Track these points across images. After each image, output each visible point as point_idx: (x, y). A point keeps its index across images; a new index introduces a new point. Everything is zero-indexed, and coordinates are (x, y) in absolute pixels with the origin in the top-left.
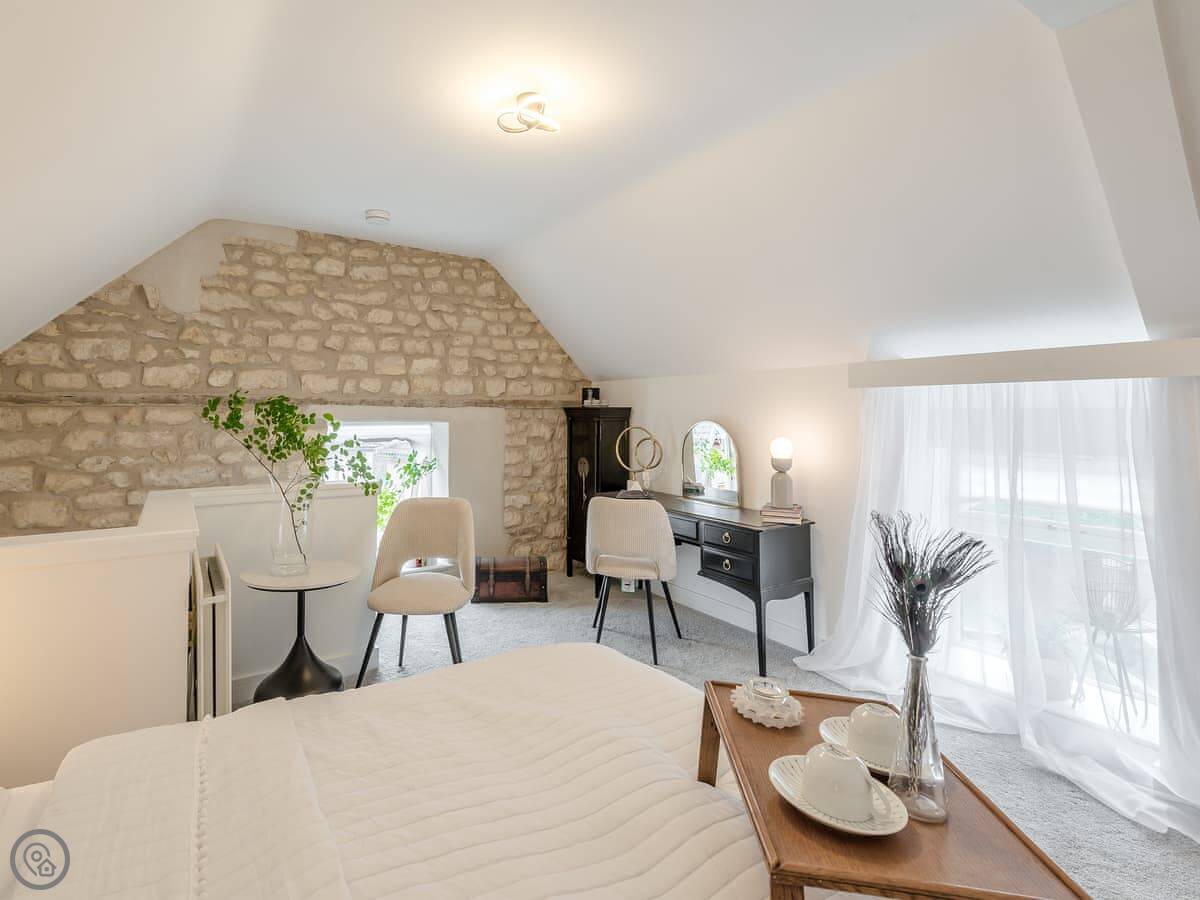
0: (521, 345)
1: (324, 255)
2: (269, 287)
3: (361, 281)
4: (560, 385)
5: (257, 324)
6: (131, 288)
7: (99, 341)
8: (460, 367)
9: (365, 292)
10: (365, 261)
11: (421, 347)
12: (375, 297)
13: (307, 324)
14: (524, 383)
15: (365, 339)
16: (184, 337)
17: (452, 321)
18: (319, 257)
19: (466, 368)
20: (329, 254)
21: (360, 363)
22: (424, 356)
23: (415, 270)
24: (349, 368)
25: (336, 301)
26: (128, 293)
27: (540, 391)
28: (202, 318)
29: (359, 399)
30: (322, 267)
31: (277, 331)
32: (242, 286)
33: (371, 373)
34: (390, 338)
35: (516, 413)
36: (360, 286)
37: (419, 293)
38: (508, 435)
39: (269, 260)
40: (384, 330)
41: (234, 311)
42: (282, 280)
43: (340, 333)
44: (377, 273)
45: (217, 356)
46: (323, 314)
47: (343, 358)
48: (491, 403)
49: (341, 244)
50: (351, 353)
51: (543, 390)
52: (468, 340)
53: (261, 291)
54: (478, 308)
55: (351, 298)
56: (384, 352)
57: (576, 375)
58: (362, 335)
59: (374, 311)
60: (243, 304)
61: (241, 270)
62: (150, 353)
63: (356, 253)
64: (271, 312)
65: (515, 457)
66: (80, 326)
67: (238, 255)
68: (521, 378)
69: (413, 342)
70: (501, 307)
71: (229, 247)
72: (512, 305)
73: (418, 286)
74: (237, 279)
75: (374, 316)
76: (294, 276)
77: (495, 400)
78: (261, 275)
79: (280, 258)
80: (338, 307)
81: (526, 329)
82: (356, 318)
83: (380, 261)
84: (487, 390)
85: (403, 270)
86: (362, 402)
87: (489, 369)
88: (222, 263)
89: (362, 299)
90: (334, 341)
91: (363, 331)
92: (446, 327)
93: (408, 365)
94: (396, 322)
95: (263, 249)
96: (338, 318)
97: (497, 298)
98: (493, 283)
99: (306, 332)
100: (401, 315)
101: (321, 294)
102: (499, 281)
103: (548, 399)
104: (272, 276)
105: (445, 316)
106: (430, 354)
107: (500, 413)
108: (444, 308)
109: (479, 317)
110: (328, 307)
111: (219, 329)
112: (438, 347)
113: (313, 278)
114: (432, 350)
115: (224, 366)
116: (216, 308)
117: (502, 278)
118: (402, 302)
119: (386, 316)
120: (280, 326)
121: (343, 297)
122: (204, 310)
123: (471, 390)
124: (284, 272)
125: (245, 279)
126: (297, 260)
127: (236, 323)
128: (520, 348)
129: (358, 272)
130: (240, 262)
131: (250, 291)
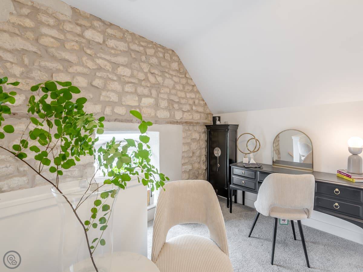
0: (188, 95)
1: (90, 27)
2: (52, 40)
3: (113, 48)
4: (202, 115)
5: (43, 64)
8: (164, 104)
9: (116, 55)
10: (114, 37)
11: (146, 91)
12: (121, 60)
13: (80, 69)
14: (189, 114)
15: (116, 83)
17: (160, 79)
18: (87, 28)
19: (166, 105)
20: (93, 27)
21: (114, 98)
22: (147, 96)
23: (142, 48)
24: (107, 100)
25: (99, 58)
27: (195, 118)
29: (114, 118)
30: (89, 34)
31: (58, 71)
33: (120, 103)
34: (130, 85)
35: (187, 128)
36: (113, 51)
37: (144, 62)
38: (183, 138)
40: (127, 79)
41: (24, 52)
42: (62, 37)
43: (101, 77)
44: (122, 46)
46: (90, 64)
47: (104, 93)
48: (177, 123)
49: (100, 23)
50: (108, 91)
51: (197, 117)
52: (167, 90)
54: (171, 75)
55: (108, 57)
56: (127, 92)
57: (208, 111)
58: (114, 80)
59: (121, 67)
60: (32, 48)
63: (110, 31)
64: (54, 57)
65: (186, 148)
68: (188, 111)
69: (142, 88)
70: (181, 76)
72: (185, 76)
73: (143, 58)
74: (26, 28)
75: (121, 71)
76: (69, 36)
77: (178, 121)
78: (45, 30)
80: (99, 61)
81: (190, 88)
82: (110, 70)
83: (123, 39)
84: (176, 116)
85: (134, 47)
86: (115, 120)
87: (176, 106)
89: (113, 59)
90: (97, 82)
91: (115, 78)
92: (157, 82)
93: (140, 101)
94: (132, 76)
96: (100, 69)
97: (178, 71)
98: (177, 63)
99: (80, 74)
100: (135, 72)
101: (89, 52)
102: (180, 63)
103: (198, 121)
104: (54, 33)
105: (157, 76)
106: (150, 96)
107: (180, 127)
108: (156, 72)
109: (172, 79)
110: (93, 61)
112: (154, 92)
113: (84, 41)
114: (151, 94)
115: (18, 91)
117: (181, 62)
118: (136, 65)
119: (127, 72)
120: (61, 68)
121: (103, 56)
123: (169, 116)
124: (63, 31)
125: (32, 30)
126: (72, 26)
128: (188, 97)
129: (112, 43)
131: (37, 40)
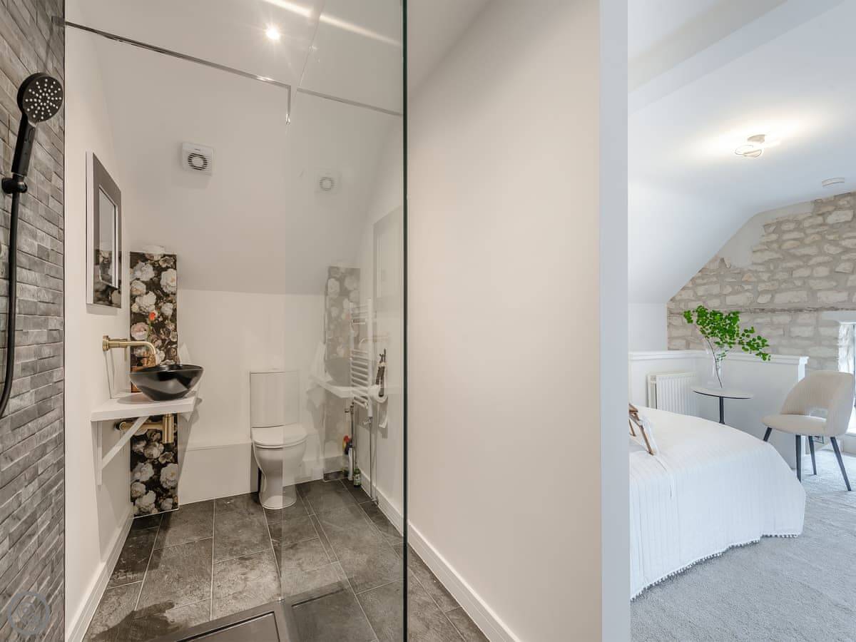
1: (834, 210)
2: (792, 242)
5: (784, 265)
6: (719, 260)
7: (707, 287)
13: (819, 259)
16: (744, 279)
18: (830, 213)
20: (838, 208)
25: (844, 239)
26: (717, 263)
28: (754, 268)
30: (832, 219)
31: (799, 267)
32: (775, 246)
39: (792, 226)
41: (771, 261)
42: (800, 235)
43: (849, 260)
45: (761, 287)
46: (833, 250)
49: (849, 198)
53: (786, 245)
60: (775, 256)
61: (774, 237)
62: (729, 289)
64: (795, 257)
66: (699, 281)
67: (772, 229)
71: (766, 226)
74: (772, 242)
76: (810, 231)
78: (786, 237)
79: (799, 223)
80: (846, 243)
88: (763, 236)
90: (844, 267)
95: (788, 221)
96: (847, 250)
99: (820, 264)
101: (831, 237)
104: (796, 235)
110: (837, 245)
111: (762, 272)
113: (826, 228)
115: (766, 292)
116: (760, 261)
120: (801, 263)
121: (852, 234)
122: (754, 264)
124: (802, 230)
125: (776, 241)
126: (811, 220)
127: (772, 267)
130: (773, 232)
131: (780, 247)
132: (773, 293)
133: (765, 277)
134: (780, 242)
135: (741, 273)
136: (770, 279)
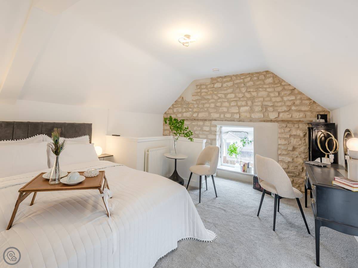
0: (285, 99)
1: (217, 82)
2: (205, 93)
3: (225, 87)
4: (309, 114)
5: (202, 102)
6: (182, 98)
7: (177, 108)
8: (258, 109)
9: (227, 90)
10: (227, 81)
11: (244, 103)
12: (230, 91)
13: (212, 101)
14: (287, 113)
15: (226, 103)
16: (189, 106)
17: (254, 94)
18: (215, 83)
19: (260, 109)
20: (218, 82)
21: (225, 110)
22: (245, 106)
23: (242, 80)
24: (222, 111)
25: (219, 94)
26: (181, 99)
27: (296, 117)
28: (192, 102)
29: (225, 119)
30: (216, 86)
31: (206, 103)
32: (199, 94)
33: (228, 112)
34: (234, 102)
35: (284, 125)
36: (225, 89)
37: (243, 87)
38: (280, 133)
39: (204, 87)
40: (232, 100)
41: (198, 100)
42: (207, 91)
43: (220, 102)
44: (230, 84)
45: (195, 110)
46: (216, 98)
47: (221, 109)
48: (271, 121)
49: (221, 79)
50: (223, 107)
52: (262, 99)
53: (203, 94)
54: (265, 88)
55: (223, 92)
56: (232, 106)
58: (225, 102)
59: (229, 95)
60: (200, 98)
61: (199, 90)
62: (184, 110)
63: (224, 80)
64: (205, 99)
66: (175, 106)
67: (198, 87)
68: (285, 112)
69: (241, 102)
70: (275, 86)
71: (197, 86)
73: (243, 85)
74: (198, 92)
75: (229, 96)
76: (209, 89)
77: (273, 120)
78: (203, 91)
79: (206, 86)
80: (219, 95)
81: (289, 92)
82: (224, 97)
83: (231, 81)
84: (270, 116)
85: (238, 81)
86: (225, 120)
87: (271, 109)
88: (196, 90)
89: (225, 92)
90: (218, 104)
91: (226, 101)
92: (252, 96)
93: (239, 109)
94: (236, 97)
95: (203, 85)
96: (219, 98)
97: (274, 83)
98: (272, 78)
99: (212, 103)
100: (237, 94)
101: (215, 93)
102: (275, 76)
103: (301, 119)
104: (205, 90)
105: (252, 93)
106: (247, 105)
107: (276, 124)
108: (252, 90)
109: (266, 91)
110: (217, 96)
111: (195, 104)
112: (249, 103)
113: (214, 89)
114: (247, 104)
115: (196, 112)
116: (194, 100)
118: (238, 90)
119: (233, 95)
120: (207, 102)
121: (221, 92)
122: (193, 100)
123: (262, 116)
124: (207, 89)
126: (210, 85)
127: (198, 102)
129: (225, 85)
130: (199, 88)
131: (201, 95)
132: (198, 112)
133: (196, 106)
134: (200, 92)
135: (188, 104)
136: (198, 107)
